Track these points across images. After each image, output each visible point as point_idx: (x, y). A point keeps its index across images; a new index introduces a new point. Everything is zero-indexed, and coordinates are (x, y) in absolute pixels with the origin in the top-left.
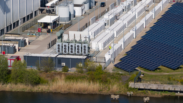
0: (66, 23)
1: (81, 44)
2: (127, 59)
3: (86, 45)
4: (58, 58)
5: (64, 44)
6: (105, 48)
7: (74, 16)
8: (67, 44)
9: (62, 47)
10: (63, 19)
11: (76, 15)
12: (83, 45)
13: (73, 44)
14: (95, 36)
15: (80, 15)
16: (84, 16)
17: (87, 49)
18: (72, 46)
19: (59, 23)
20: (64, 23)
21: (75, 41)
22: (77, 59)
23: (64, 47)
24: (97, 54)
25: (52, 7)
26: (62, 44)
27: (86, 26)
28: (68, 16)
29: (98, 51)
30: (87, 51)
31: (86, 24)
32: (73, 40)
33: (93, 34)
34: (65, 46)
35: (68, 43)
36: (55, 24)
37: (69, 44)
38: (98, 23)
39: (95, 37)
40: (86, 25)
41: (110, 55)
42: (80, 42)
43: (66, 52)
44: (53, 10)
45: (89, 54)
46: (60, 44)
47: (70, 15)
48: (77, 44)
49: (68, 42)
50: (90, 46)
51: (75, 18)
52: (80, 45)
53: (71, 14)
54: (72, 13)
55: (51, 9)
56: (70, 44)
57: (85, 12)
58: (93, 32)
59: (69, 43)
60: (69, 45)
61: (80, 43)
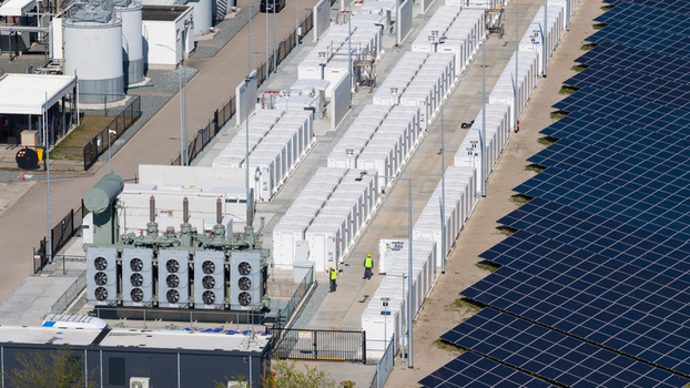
0: (110, 105)
1: (221, 254)
2: (480, 335)
3: (252, 258)
4: (107, 350)
5: (130, 254)
6: (341, 260)
7: (145, 69)
8: (145, 255)
9: (119, 269)
11: (154, 59)
12: (237, 258)
13: (180, 256)
14: (272, 186)
15: (173, 61)
16: (191, 65)
17: (255, 279)
18: (172, 265)
19: (74, 110)
20: (99, 107)
21: (187, 238)
22: (218, 354)
23: (127, 272)
24: (308, 300)
25: (26, 20)
26: (120, 255)
27: (216, 126)
28: (118, 72)
29: (308, 281)
30: (255, 293)
31: (216, 114)
32: (178, 229)
33: (265, 177)
34: (135, 263)
35: (149, 246)
37: (155, 255)
38: (275, 114)
39: (275, 189)
40: (216, 120)
41: (391, 320)
42: (217, 241)
43: (138, 300)
44: (33, 37)
45: (266, 310)
46: (109, 254)
47: (126, 64)
48: (202, 256)
49: (148, 241)
50: (269, 262)
51: (147, 79)
52: (217, 258)
53: (130, 59)
54: (135, 55)
55: (21, 30)
56: (165, 256)
57: (196, 43)
58: (264, 166)
59: (159, 246)
60: (160, 259)
61: (219, 248)
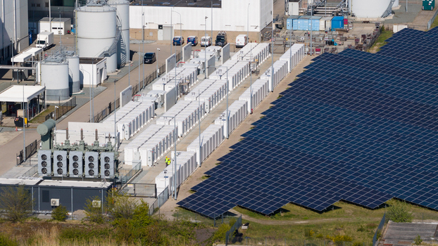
0: (61, 102)
1: (97, 153)
2: (207, 187)
3: (111, 155)
4: (42, 187)
5: (57, 153)
6: (155, 161)
7: (81, 87)
8: (64, 154)
9: (52, 159)
10: (54, 94)
11: (86, 82)
12: (103, 155)
13: (79, 154)
14: (130, 134)
15: (95, 84)
16: (104, 86)
17: (112, 164)
18: (75, 158)
19: (44, 103)
20: (57, 102)
21: (83, 146)
22: (89, 189)
23: (56, 161)
24: (137, 176)
25: (26, 64)
26: (52, 154)
27: (110, 110)
28: (66, 86)
29: (138, 169)
30: (111, 171)
31: (110, 104)
32: (78, 143)
33: (127, 129)
34: (59, 157)
35: (65, 150)
36: (34, 105)
37: (68, 154)
38: (138, 103)
39: (132, 135)
40: (110, 107)
41: (168, 180)
42: (95, 148)
43: (61, 174)
44: (30, 72)
45: (116, 178)
46: (48, 153)
47: (71, 83)
48: (88, 154)
49: (65, 148)
50: (119, 159)
51: (82, 91)
52: (95, 155)
53: (74, 81)
54: (76, 79)
55: (24, 69)
56: (72, 154)
57: (108, 77)
58: (127, 124)
59: (70, 150)
60: (70, 155)
61: (96, 151)
